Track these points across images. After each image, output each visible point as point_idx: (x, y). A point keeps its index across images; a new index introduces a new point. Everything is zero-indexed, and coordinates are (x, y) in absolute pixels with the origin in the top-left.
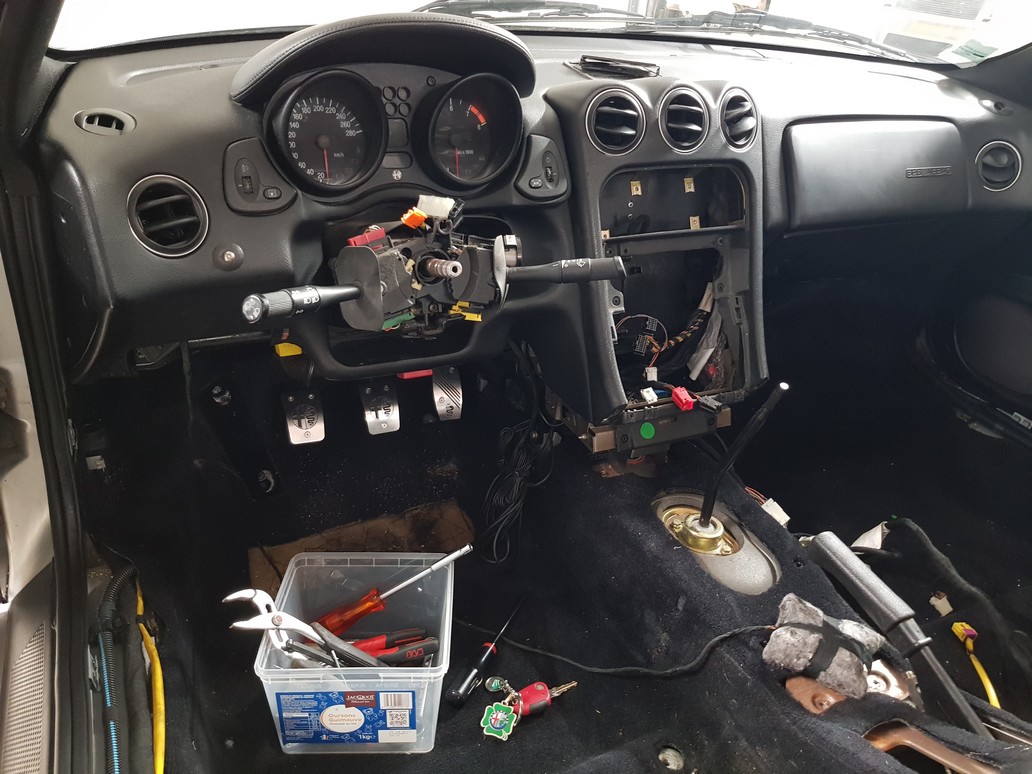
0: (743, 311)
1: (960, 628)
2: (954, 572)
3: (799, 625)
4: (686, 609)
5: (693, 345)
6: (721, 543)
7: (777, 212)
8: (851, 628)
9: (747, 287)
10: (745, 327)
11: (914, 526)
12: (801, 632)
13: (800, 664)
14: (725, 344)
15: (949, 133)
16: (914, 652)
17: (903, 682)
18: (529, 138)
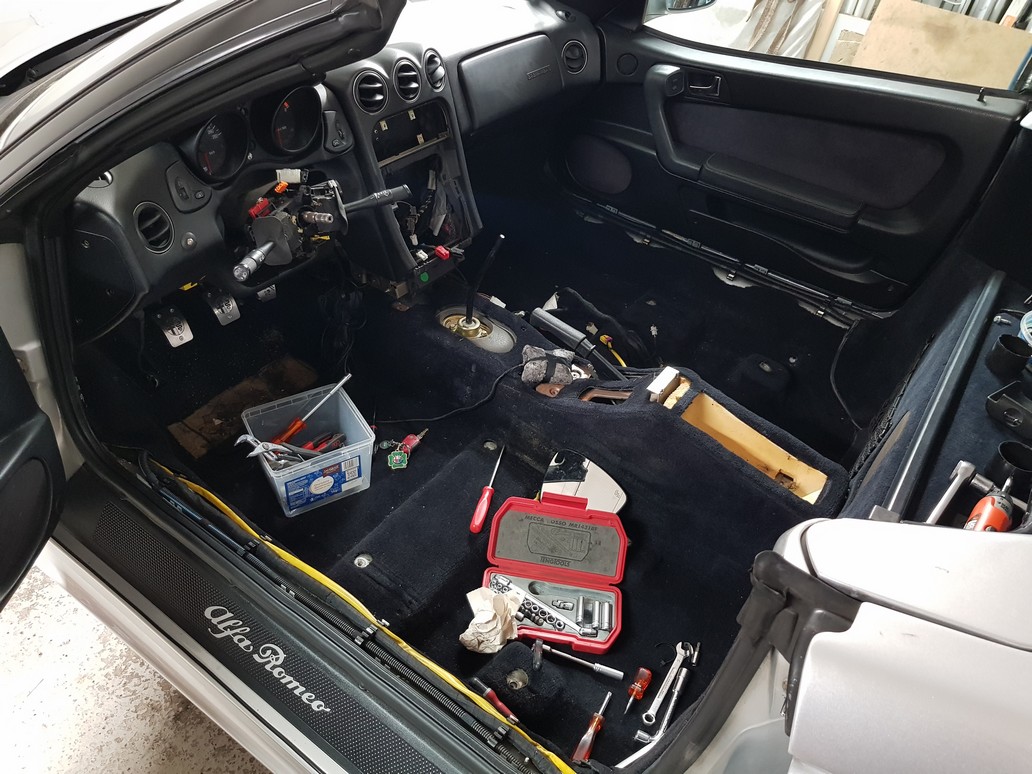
0: (459, 189)
1: (603, 338)
2: (596, 310)
3: (535, 359)
4: (476, 369)
5: (430, 214)
6: (480, 330)
7: (465, 123)
8: (559, 353)
9: (459, 174)
10: (463, 199)
11: (572, 291)
12: (537, 362)
13: (541, 377)
14: (452, 210)
15: (544, 42)
16: (590, 355)
17: (587, 371)
18: (324, 114)
